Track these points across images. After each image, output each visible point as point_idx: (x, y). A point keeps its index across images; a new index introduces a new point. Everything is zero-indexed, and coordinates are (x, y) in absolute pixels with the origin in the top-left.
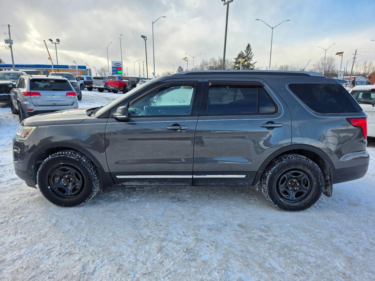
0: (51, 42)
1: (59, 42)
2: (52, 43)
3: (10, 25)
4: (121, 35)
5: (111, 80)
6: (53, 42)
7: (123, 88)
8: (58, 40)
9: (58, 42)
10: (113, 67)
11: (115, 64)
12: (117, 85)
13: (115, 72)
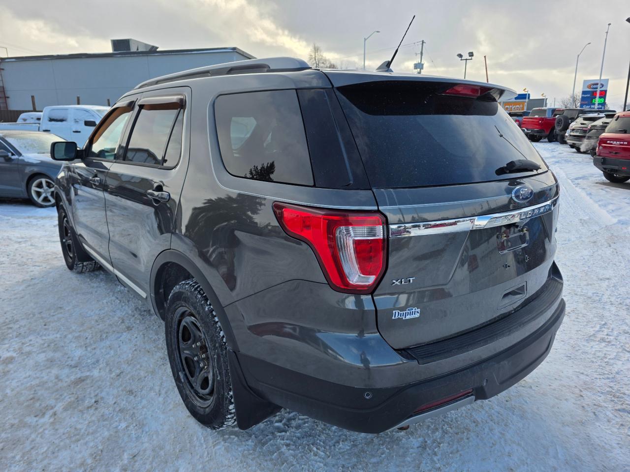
0: (460, 58)
1: (473, 57)
2: (461, 60)
3: (424, 41)
4: (609, 24)
5: (536, 116)
6: (463, 58)
7: (549, 132)
8: (471, 54)
9: (470, 58)
10: (584, 93)
11: (589, 87)
12: (537, 127)
13: (586, 102)
